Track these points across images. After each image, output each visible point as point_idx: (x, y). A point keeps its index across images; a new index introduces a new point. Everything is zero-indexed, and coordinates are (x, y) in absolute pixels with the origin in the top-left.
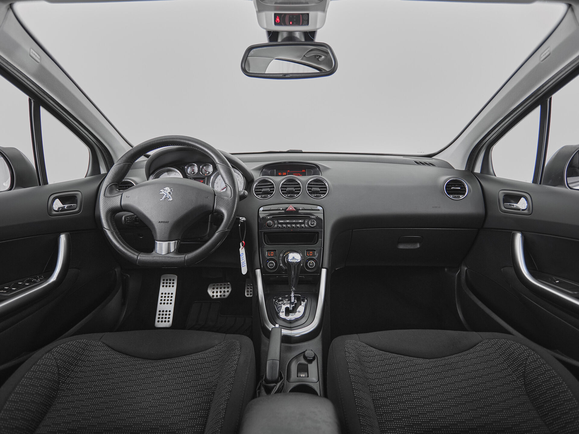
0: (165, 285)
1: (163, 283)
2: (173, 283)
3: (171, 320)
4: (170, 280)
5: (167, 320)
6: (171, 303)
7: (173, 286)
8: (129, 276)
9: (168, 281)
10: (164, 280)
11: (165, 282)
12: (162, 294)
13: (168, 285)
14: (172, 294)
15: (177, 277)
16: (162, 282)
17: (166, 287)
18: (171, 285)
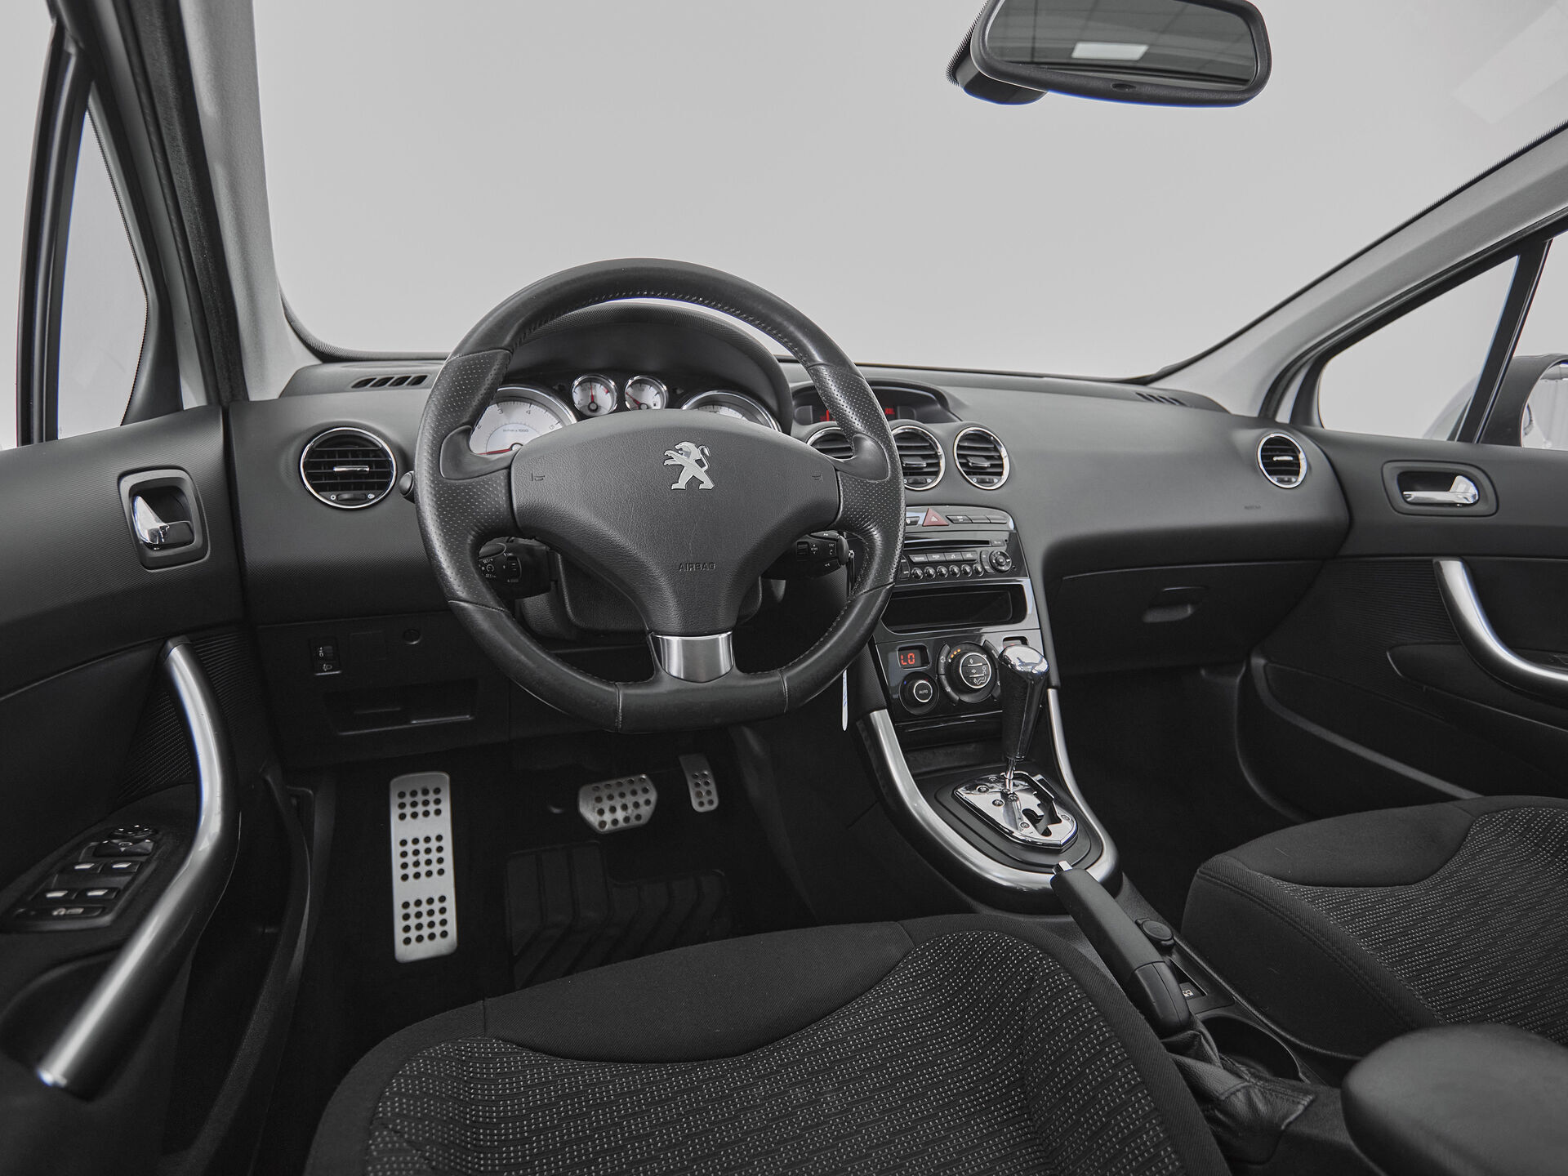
0: (408, 810)
1: (402, 806)
2: (438, 802)
3: (452, 928)
4: (425, 792)
5: (438, 930)
6: (441, 872)
7: (438, 812)
8: (310, 792)
9: (420, 798)
10: (402, 795)
11: (408, 799)
12: (403, 843)
13: (420, 809)
14: (439, 838)
15: (447, 777)
16: (395, 801)
17: (413, 820)
18: (432, 808)
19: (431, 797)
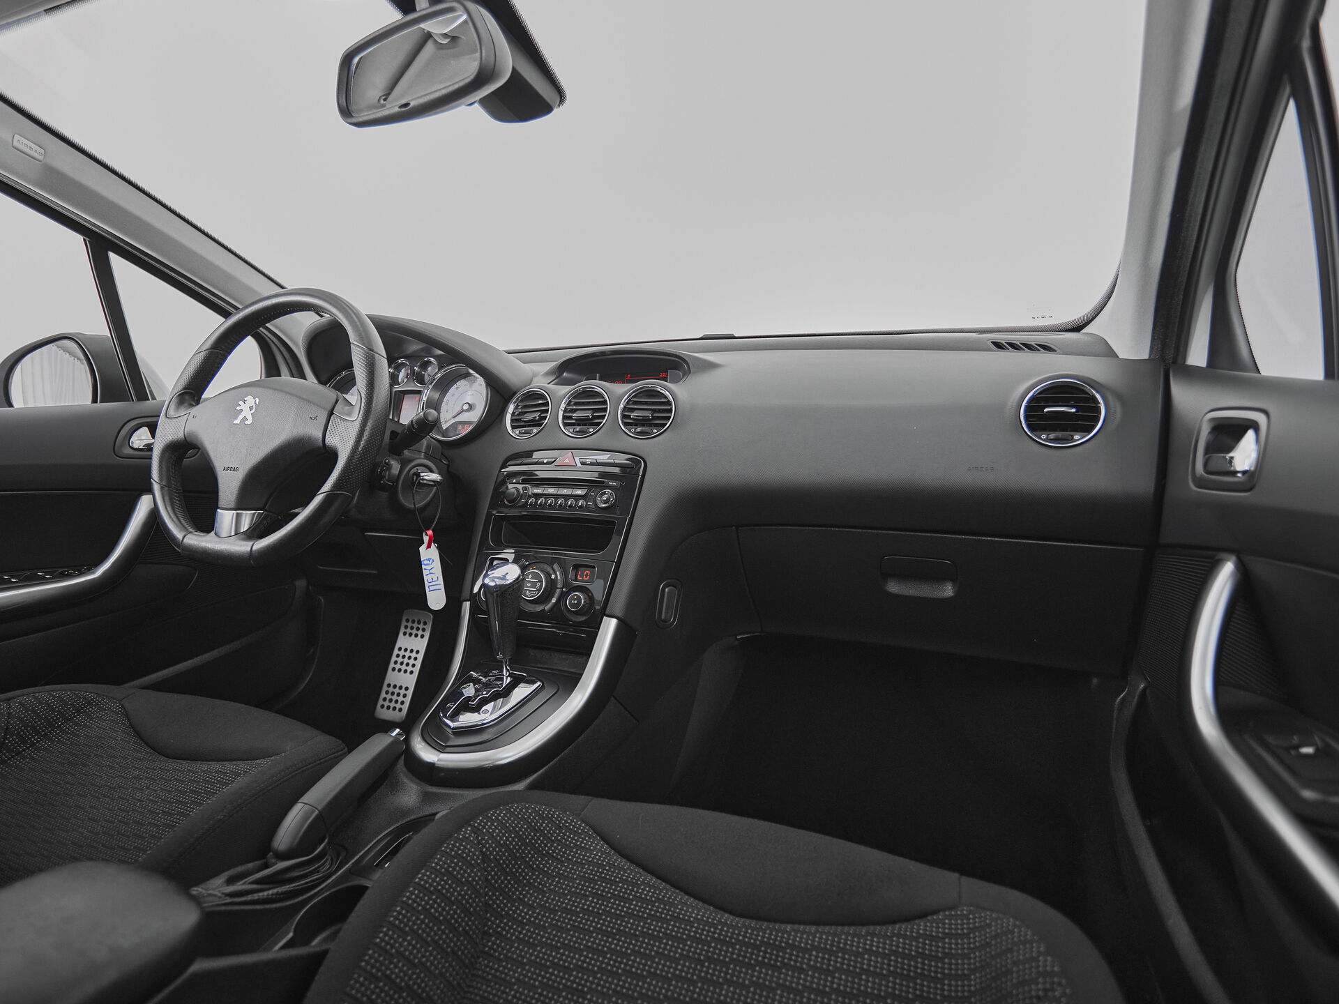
0: (408, 631)
1: (406, 627)
2: (424, 630)
3: (406, 707)
4: (419, 622)
5: (398, 706)
6: (411, 672)
7: (422, 636)
8: (322, 600)
9: (416, 625)
10: (407, 621)
11: (410, 624)
12: (400, 649)
13: (414, 632)
14: (418, 652)
15: (432, 617)
16: (404, 623)
17: (409, 638)
18: (420, 633)
19: (421, 626)
